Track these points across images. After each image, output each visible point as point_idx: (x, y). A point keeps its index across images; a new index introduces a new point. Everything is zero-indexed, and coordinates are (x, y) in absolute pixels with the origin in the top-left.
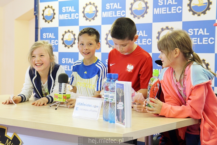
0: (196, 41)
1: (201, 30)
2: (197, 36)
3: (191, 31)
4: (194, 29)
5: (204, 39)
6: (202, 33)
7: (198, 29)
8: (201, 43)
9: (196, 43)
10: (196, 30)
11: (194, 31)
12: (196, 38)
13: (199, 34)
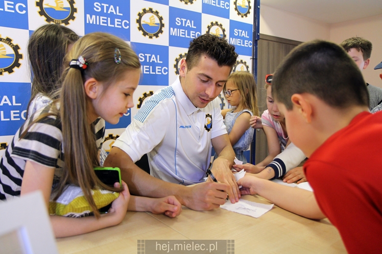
0: (148, 70)
1: (153, 56)
2: (149, 64)
3: (141, 56)
4: (146, 55)
5: (157, 67)
6: (155, 60)
7: (150, 55)
8: (154, 73)
9: (148, 73)
10: (148, 55)
11: (145, 57)
12: (148, 67)
13: (151, 61)
